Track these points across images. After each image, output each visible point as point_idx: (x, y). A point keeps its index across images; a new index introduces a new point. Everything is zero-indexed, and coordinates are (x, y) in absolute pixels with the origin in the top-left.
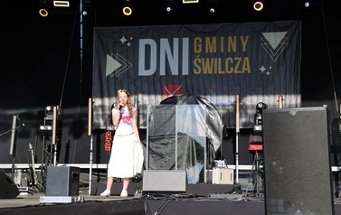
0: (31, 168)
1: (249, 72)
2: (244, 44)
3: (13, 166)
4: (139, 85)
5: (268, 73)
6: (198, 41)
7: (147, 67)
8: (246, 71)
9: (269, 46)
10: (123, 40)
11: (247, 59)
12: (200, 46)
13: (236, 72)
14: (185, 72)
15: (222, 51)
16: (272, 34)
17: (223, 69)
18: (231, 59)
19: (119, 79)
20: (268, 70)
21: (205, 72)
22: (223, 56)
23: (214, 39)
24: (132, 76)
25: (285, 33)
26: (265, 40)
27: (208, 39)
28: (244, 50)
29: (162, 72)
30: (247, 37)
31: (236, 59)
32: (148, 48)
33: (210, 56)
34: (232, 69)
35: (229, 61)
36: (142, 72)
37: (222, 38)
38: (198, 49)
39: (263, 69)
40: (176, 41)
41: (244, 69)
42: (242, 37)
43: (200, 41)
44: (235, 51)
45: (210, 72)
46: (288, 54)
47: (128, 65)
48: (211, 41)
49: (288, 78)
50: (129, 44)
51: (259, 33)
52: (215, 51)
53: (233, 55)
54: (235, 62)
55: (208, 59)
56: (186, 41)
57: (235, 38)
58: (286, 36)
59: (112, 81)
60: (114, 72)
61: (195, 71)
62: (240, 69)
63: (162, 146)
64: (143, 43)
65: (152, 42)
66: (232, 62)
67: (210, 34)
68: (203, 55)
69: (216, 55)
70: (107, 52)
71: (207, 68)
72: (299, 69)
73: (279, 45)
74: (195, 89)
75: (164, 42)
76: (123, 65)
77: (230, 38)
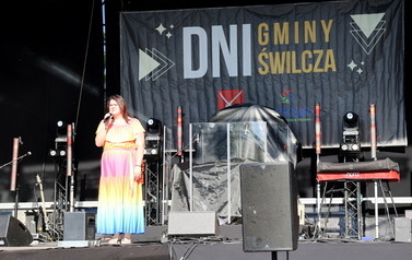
0: (41, 209)
1: (334, 70)
2: (327, 32)
3: (17, 206)
4: (185, 91)
5: (360, 71)
6: (263, 28)
7: (195, 66)
8: (330, 69)
9: (361, 33)
10: (161, 29)
11: (330, 53)
12: (266, 35)
13: (316, 70)
14: (247, 71)
15: (297, 42)
16: (365, 16)
17: (298, 67)
18: (309, 53)
19: (158, 84)
20: (359, 66)
21: (274, 72)
22: (298, 48)
23: (286, 25)
24: (176, 79)
25: (382, 15)
26: (355, 25)
27: (277, 25)
28: (327, 40)
29: (216, 73)
30: (331, 21)
31: (315, 52)
32: (195, 39)
33: (280, 48)
34: (311, 66)
35: (307, 55)
36: (189, 73)
37: (297, 24)
38: (263, 40)
39: (352, 65)
40: (233, 28)
41: (327, 66)
42: (323, 22)
43: (267, 29)
44: (314, 41)
45: (281, 71)
46: (387, 44)
47: (170, 64)
48: (281, 27)
49: (387, 76)
50: (169, 35)
51: (347, 15)
52: (287, 42)
53: (312, 47)
54: (315, 57)
55: (277, 54)
56: (247, 28)
57: (314, 22)
58: (383, 19)
59: (148, 86)
60: (151, 74)
61: (260, 70)
62: (322, 65)
63: (211, 177)
64: (188, 32)
65: (200, 31)
66: (310, 56)
67: (280, 18)
68: (271, 47)
69: (288, 48)
70: (139, 46)
71: (277, 65)
72: (402, 64)
73: (375, 32)
74: (261, 95)
75: (217, 30)
76: (162, 64)
77: (307, 23)
